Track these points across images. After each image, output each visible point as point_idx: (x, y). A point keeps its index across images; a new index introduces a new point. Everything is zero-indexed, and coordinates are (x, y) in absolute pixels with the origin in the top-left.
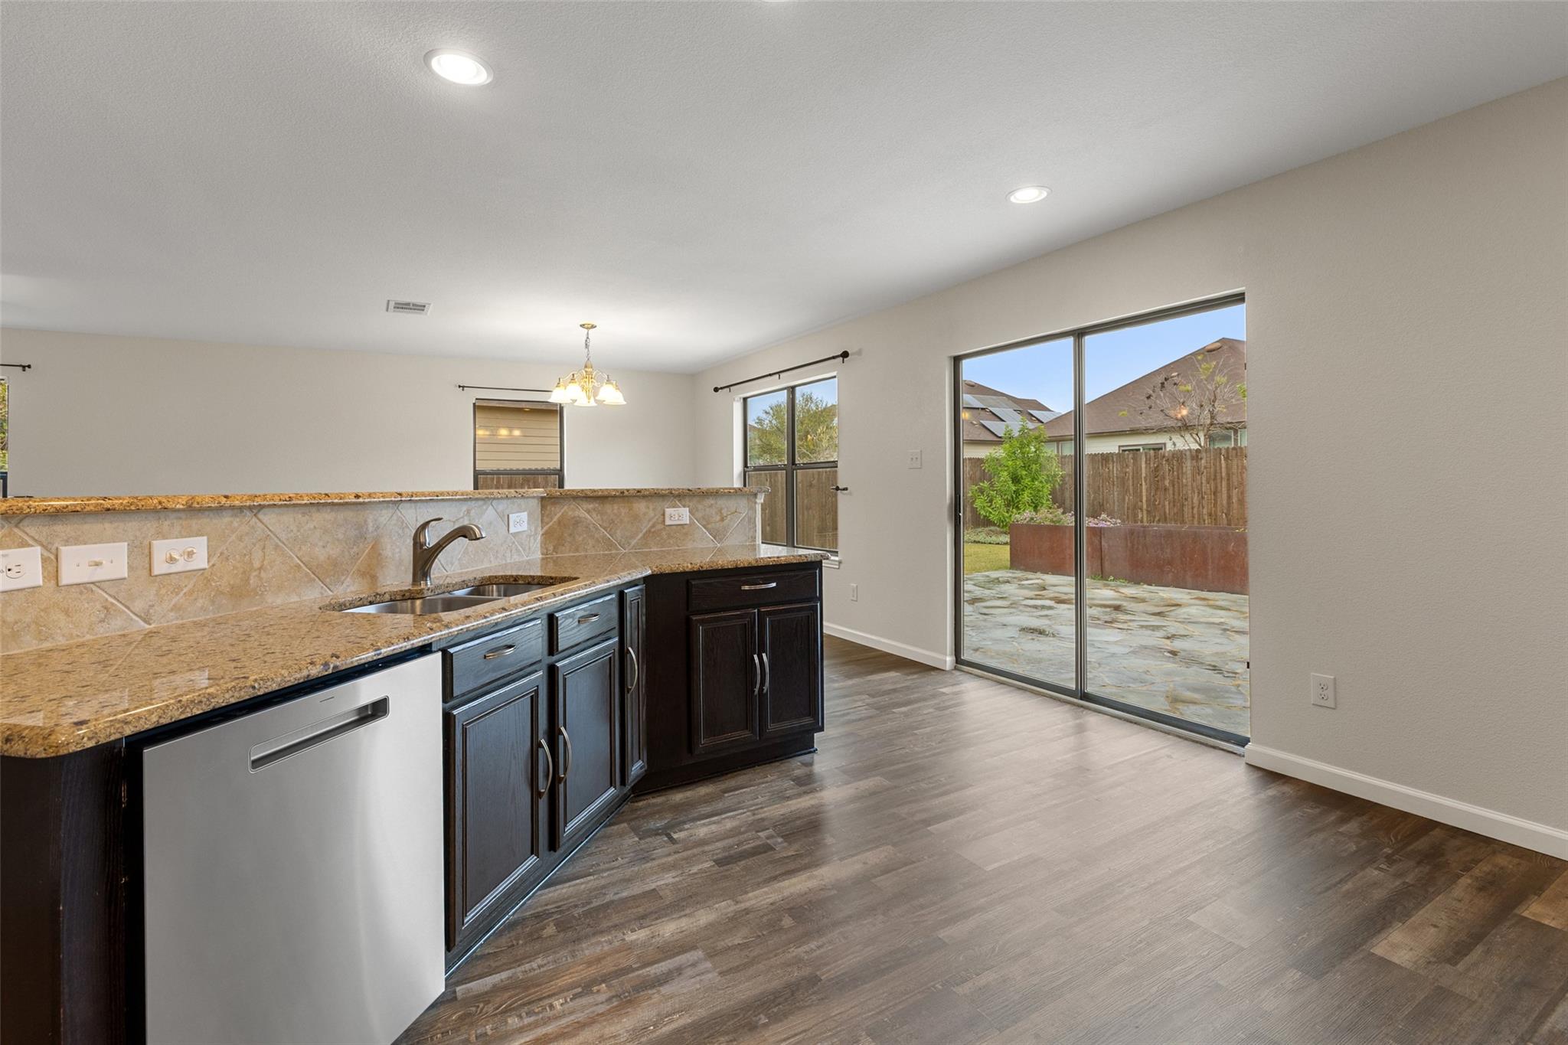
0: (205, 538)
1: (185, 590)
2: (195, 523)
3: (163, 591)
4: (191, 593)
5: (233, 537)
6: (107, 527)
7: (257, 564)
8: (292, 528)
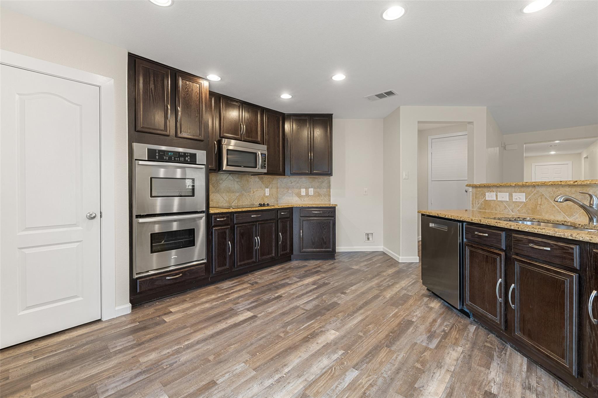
0: (525, 194)
1: (520, 206)
2: (522, 189)
3: (515, 206)
4: (522, 207)
5: (532, 194)
6: (505, 189)
7: (539, 203)
8: (551, 193)
